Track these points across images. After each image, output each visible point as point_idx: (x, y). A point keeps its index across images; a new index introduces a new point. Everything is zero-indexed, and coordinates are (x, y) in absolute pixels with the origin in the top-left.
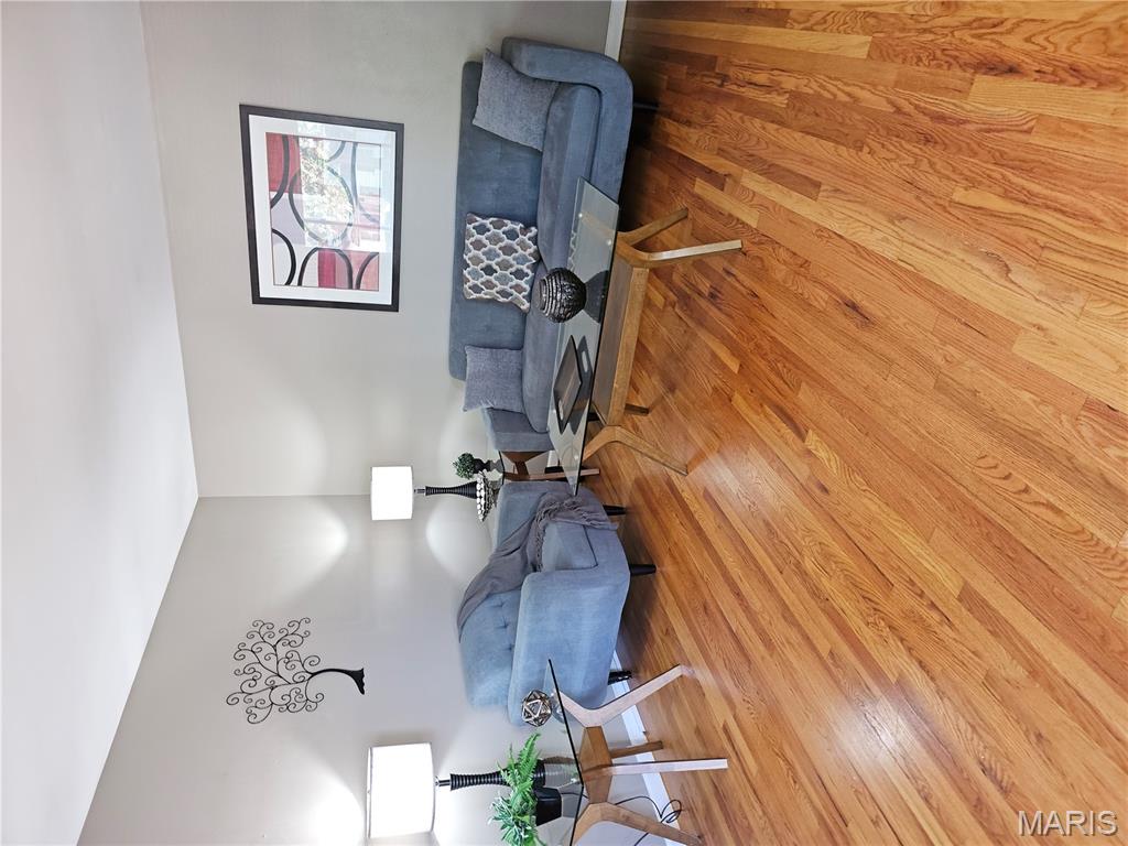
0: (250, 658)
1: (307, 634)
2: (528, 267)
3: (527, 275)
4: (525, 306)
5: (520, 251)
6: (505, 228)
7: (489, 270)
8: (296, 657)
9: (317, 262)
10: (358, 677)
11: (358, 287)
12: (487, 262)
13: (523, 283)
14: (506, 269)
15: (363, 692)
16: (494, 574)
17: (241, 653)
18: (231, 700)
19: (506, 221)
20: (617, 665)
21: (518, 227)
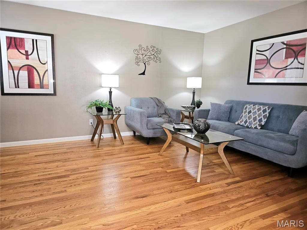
0: (151, 49)
1: (157, 62)
2: (248, 125)
3: (245, 124)
4: (236, 123)
5: (254, 123)
6: (263, 118)
7: (250, 112)
8: (150, 60)
9: (263, 58)
10: (143, 74)
11: (255, 72)
12: (252, 112)
13: (243, 123)
14: (248, 118)
15: (139, 75)
16: (162, 107)
17: (153, 47)
18: (140, 46)
19: (266, 119)
20: (137, 134)
21: (263, 123)
